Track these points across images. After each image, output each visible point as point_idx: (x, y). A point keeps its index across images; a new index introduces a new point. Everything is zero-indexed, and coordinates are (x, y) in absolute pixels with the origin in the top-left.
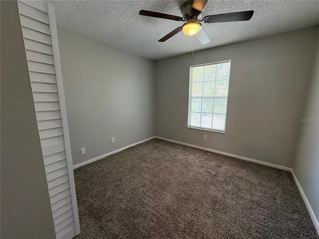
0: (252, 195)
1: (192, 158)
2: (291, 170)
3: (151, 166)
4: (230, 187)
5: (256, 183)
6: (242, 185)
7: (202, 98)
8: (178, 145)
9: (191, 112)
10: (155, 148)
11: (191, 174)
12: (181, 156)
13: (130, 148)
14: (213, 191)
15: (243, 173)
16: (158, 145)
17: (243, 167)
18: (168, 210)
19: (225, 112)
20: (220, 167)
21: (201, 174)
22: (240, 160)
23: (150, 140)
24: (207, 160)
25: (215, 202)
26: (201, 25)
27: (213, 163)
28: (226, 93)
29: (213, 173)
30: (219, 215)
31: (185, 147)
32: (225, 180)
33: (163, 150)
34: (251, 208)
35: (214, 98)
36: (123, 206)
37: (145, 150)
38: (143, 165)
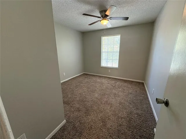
0: (129, 91)
1: (104, 81)
2: (144, 82)
3: (86, 85)
4: (121, 90)
5: (131, 87)
6: (125, 88)
7: (108, 52)
8: (97, 76)
9: (102, 59)
10: (85, 78)
11: (104, 87)
12: (99, 80)
13: (73, 78)
14: (114, 91)
15: (126, 84)
16: (86, 76)
17: (126, 82)
18: (97, 99)
19: (118, 59)
20: (116, 83)
21: (108, 86)
22: (124, 80)
23: (82, 74)
24: (111, 81)
25: (115, 94)
26: (108, 20)
27: (113, 82)
28: (118, 50)
29: (114, 85)
30: (117, 98)
31: (100, 77)
32: (119, 87)
33: (90, 78)
34: (128, 95)
35: (113, 52)
36: (78, 99)
37: (81, 79)
38: (82, 85)
